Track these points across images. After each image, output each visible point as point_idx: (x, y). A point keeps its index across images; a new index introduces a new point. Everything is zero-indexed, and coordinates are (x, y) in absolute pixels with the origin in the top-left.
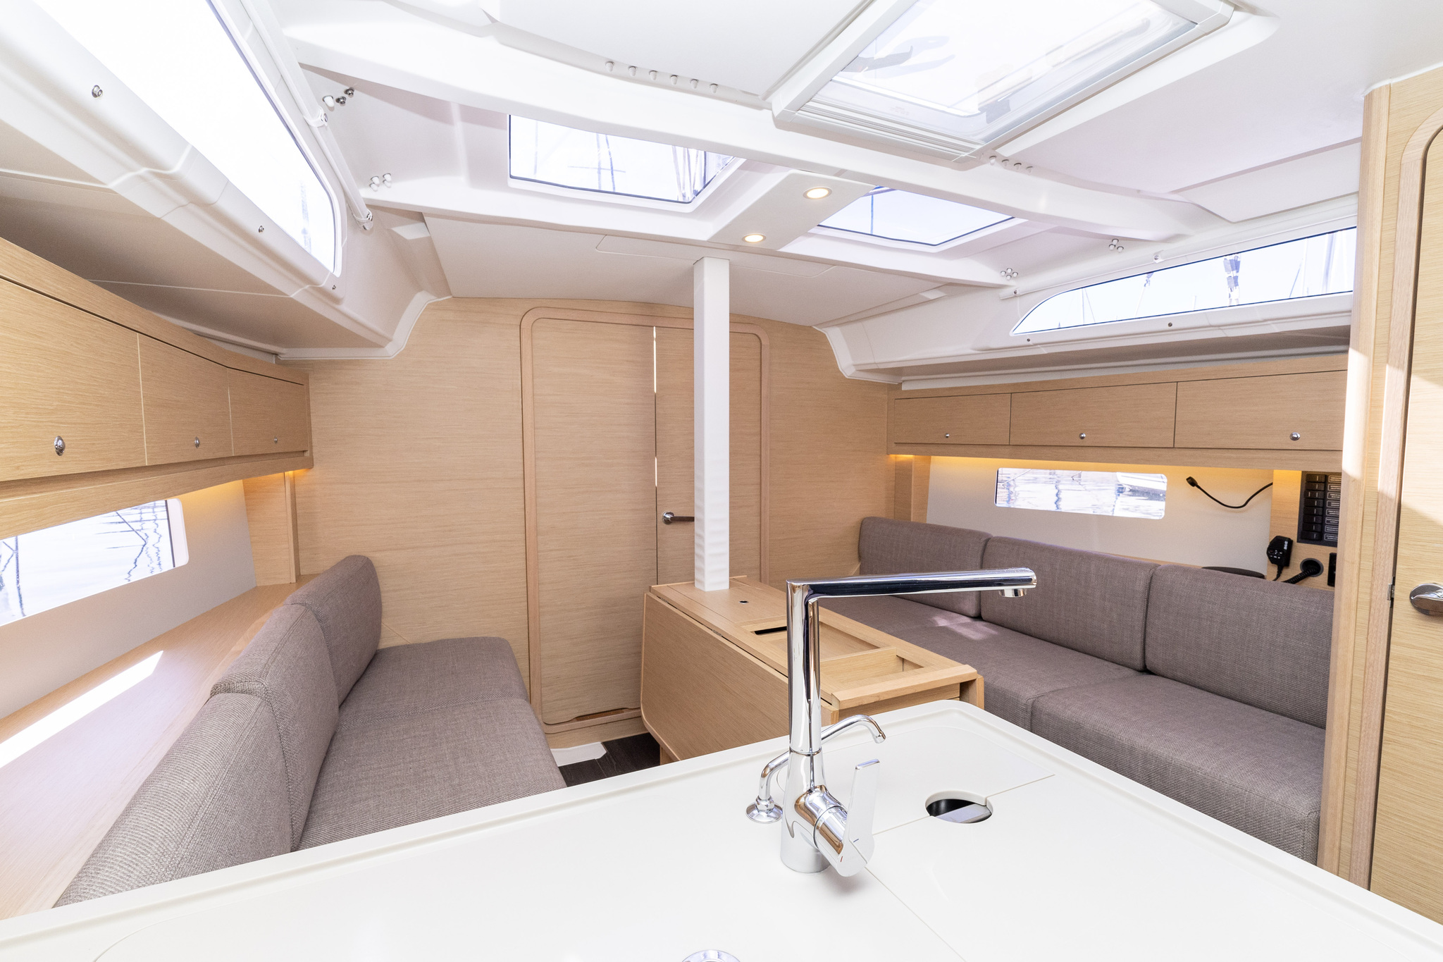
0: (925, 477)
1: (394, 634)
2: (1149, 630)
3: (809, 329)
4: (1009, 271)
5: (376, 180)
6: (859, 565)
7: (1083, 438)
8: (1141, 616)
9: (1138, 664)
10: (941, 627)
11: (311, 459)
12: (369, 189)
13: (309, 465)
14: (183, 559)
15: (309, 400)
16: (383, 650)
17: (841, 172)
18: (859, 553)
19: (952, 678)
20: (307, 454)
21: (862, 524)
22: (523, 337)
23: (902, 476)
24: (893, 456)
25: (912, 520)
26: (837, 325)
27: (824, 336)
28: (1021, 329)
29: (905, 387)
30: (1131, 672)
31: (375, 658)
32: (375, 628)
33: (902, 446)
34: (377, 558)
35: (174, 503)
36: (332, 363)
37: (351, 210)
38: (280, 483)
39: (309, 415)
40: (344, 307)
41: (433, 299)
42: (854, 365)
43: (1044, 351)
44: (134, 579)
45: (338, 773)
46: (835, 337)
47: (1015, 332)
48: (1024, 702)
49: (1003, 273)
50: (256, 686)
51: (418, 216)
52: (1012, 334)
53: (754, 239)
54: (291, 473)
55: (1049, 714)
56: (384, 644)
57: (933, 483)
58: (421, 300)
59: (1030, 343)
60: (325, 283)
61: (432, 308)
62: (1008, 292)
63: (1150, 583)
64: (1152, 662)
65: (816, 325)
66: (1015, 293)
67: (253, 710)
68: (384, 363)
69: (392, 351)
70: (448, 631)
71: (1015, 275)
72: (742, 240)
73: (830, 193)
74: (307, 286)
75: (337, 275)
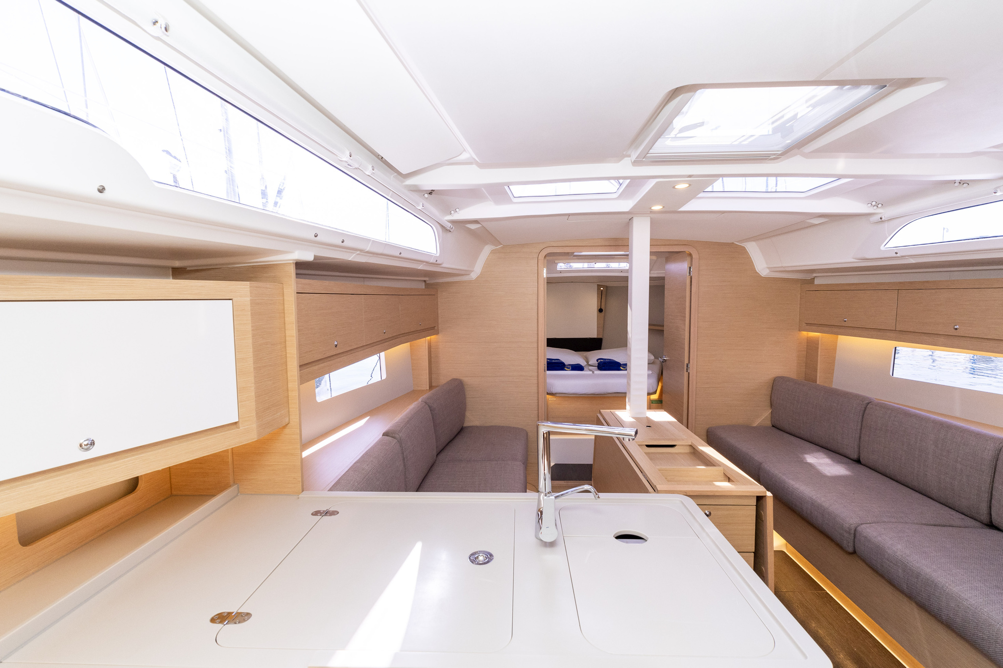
0: (833, 349)
1: (473, 419)
2: (994, 493)
3: (731, 245)
4: (874, 203)
5: (452, 212)
6: (770, 411)
7: (956, 329)
8: (988, 480)
9: (985, 518)
10: (808, 463)
11: (438, 330)
12: (450, 216)
13: (437, 333)
14: (384, 377)
15: (437, 302)
16: (466, 427)
17: (690, 176)
18: (771, 402)
19: (745, 491)
20: (436, 328)
21: (774, 381)
22: (539, 264)
23: (812, 347)
24: (805, 333)
25: (818, 383)
26: (754, 241)
27: (744, 249)
28: (892, 244)
29: (817, 282)
30: (977, 524)
31: (461, 430)
32: (462, 416)
33: (811, 326)
34: (466, 380)
35: (382, 354)
36: (448, 283)
37: (442, 227)
38: (423, 343)
39: (437, 309)
40: (444, 265)
41: (493, 247)
42: (768, 268)
43: (912, 261)
44: (369, 383)
45: (433, 480)
46: (753, 250)
47: (886, 247)
48: (847, 526)
49: (870, 205)
50: (397, 436)
51: (476, 222)
52: (882, 248)
53: (657, 208)
54: (429, 338)
55: (866, 537)
56: (466, 424)
57: (839, 355)
58: (487, 250)
59: (898, 255)
60: (432, 260)
61: (493, 252)
62: (877, 218)
63: (998, 455)
64: (996, 519)
65: (736, 242)
66: (881, 218)
67: (393, 444)
68: (470, 282)
69: (474, 276)
70: (497, 421)
71: (880, 205)
72: (650, 208)
73: (690, 185)
74: (425, 263)
75: (438, 255)
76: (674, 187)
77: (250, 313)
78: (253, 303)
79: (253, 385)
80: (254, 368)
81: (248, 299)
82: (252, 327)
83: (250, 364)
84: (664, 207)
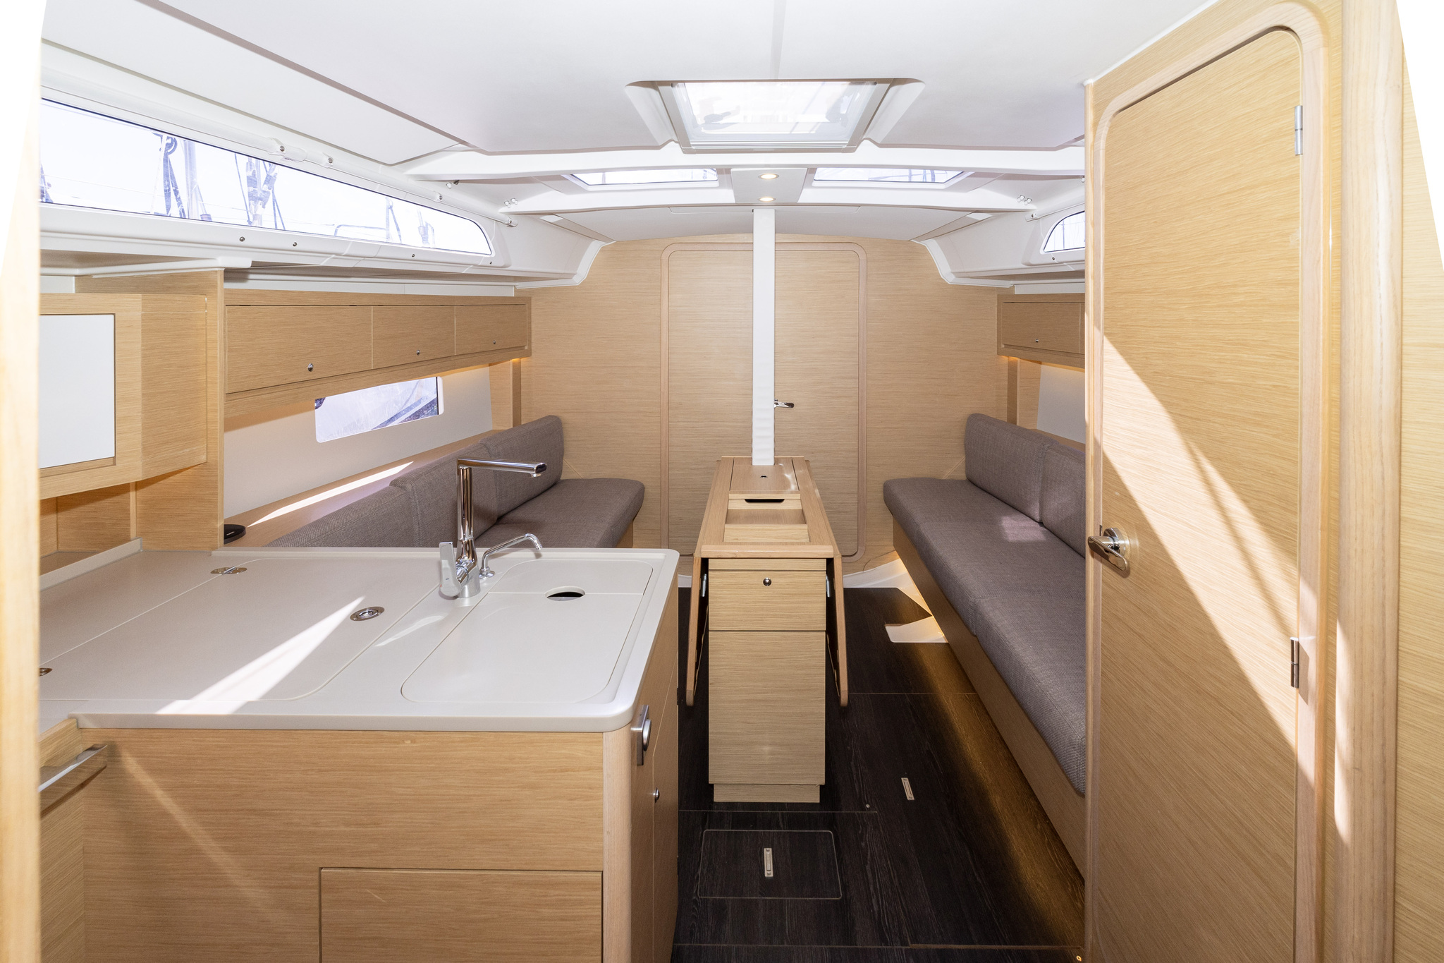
0: (1035, 379)
1: (573, 469)
3: (907, 243)
4: (1023, 198)
5: (514, 202)
6: (964, 459)
11: (530, 350)
12: (511, 206)
13: (528, 354)
14: (441, 412)
15: (530, 314)
16: (562, 481)
17: (768, 166)
18: (965, 447)
19: (816, 553)
20: (527, 347)
21: (966, 420)
22: (663, 265)
23: (1012, 376)
24: (1005, 358)
25: (1019, 423)
26: (931, 238)
27: (923, 248)
28: (1050, 248)
29: (1017, 291)
31: (555, 484)
32: (559, 466)
33: (1010, 348)
36: (544, 289)
37: (496, 221)
38: (506, 367)
39: (530, 324)
41: (604, 244)
42: (955, 273)
43: (1071, 268)
46: (934, 248)
47: (1045, 250)
49: (1019, 200)
51: (551, 214)
52: (1042, 252)
53: (767, 199)
54: (516, 360)
56: (562, 478)
57: (1043, 386)
59: (1055, 261)
60: (484, 263)
61: (603, 250)
62: (1029, 215)
65: (917, 239)
66: (1033, 216)
68: (572, 288)
69: (577, 280)
70: (606, 473)
71: (1029, 200)
72: (759, 200)
73: (778, 176)
74: (471, 266)
75: (493, 255)
76: (760, 177)
77: (140, 330)
78: (145, 318)
79: (140, 414)
80: (143, 394)
81: (139, 314)
82: (143, 346)
83: (136, 388)
84: (775, 199)
